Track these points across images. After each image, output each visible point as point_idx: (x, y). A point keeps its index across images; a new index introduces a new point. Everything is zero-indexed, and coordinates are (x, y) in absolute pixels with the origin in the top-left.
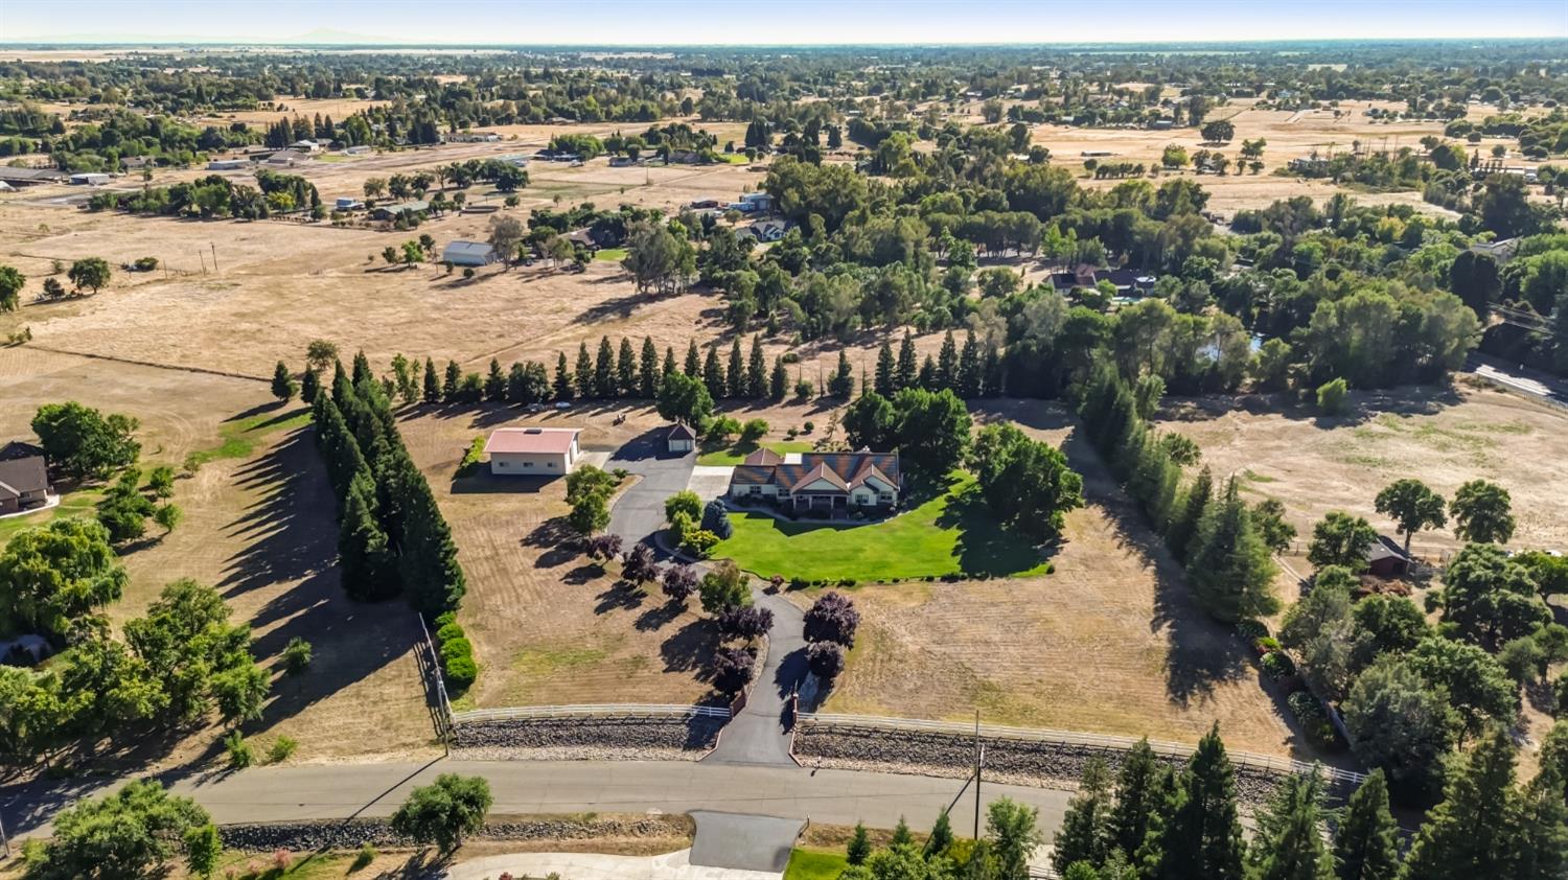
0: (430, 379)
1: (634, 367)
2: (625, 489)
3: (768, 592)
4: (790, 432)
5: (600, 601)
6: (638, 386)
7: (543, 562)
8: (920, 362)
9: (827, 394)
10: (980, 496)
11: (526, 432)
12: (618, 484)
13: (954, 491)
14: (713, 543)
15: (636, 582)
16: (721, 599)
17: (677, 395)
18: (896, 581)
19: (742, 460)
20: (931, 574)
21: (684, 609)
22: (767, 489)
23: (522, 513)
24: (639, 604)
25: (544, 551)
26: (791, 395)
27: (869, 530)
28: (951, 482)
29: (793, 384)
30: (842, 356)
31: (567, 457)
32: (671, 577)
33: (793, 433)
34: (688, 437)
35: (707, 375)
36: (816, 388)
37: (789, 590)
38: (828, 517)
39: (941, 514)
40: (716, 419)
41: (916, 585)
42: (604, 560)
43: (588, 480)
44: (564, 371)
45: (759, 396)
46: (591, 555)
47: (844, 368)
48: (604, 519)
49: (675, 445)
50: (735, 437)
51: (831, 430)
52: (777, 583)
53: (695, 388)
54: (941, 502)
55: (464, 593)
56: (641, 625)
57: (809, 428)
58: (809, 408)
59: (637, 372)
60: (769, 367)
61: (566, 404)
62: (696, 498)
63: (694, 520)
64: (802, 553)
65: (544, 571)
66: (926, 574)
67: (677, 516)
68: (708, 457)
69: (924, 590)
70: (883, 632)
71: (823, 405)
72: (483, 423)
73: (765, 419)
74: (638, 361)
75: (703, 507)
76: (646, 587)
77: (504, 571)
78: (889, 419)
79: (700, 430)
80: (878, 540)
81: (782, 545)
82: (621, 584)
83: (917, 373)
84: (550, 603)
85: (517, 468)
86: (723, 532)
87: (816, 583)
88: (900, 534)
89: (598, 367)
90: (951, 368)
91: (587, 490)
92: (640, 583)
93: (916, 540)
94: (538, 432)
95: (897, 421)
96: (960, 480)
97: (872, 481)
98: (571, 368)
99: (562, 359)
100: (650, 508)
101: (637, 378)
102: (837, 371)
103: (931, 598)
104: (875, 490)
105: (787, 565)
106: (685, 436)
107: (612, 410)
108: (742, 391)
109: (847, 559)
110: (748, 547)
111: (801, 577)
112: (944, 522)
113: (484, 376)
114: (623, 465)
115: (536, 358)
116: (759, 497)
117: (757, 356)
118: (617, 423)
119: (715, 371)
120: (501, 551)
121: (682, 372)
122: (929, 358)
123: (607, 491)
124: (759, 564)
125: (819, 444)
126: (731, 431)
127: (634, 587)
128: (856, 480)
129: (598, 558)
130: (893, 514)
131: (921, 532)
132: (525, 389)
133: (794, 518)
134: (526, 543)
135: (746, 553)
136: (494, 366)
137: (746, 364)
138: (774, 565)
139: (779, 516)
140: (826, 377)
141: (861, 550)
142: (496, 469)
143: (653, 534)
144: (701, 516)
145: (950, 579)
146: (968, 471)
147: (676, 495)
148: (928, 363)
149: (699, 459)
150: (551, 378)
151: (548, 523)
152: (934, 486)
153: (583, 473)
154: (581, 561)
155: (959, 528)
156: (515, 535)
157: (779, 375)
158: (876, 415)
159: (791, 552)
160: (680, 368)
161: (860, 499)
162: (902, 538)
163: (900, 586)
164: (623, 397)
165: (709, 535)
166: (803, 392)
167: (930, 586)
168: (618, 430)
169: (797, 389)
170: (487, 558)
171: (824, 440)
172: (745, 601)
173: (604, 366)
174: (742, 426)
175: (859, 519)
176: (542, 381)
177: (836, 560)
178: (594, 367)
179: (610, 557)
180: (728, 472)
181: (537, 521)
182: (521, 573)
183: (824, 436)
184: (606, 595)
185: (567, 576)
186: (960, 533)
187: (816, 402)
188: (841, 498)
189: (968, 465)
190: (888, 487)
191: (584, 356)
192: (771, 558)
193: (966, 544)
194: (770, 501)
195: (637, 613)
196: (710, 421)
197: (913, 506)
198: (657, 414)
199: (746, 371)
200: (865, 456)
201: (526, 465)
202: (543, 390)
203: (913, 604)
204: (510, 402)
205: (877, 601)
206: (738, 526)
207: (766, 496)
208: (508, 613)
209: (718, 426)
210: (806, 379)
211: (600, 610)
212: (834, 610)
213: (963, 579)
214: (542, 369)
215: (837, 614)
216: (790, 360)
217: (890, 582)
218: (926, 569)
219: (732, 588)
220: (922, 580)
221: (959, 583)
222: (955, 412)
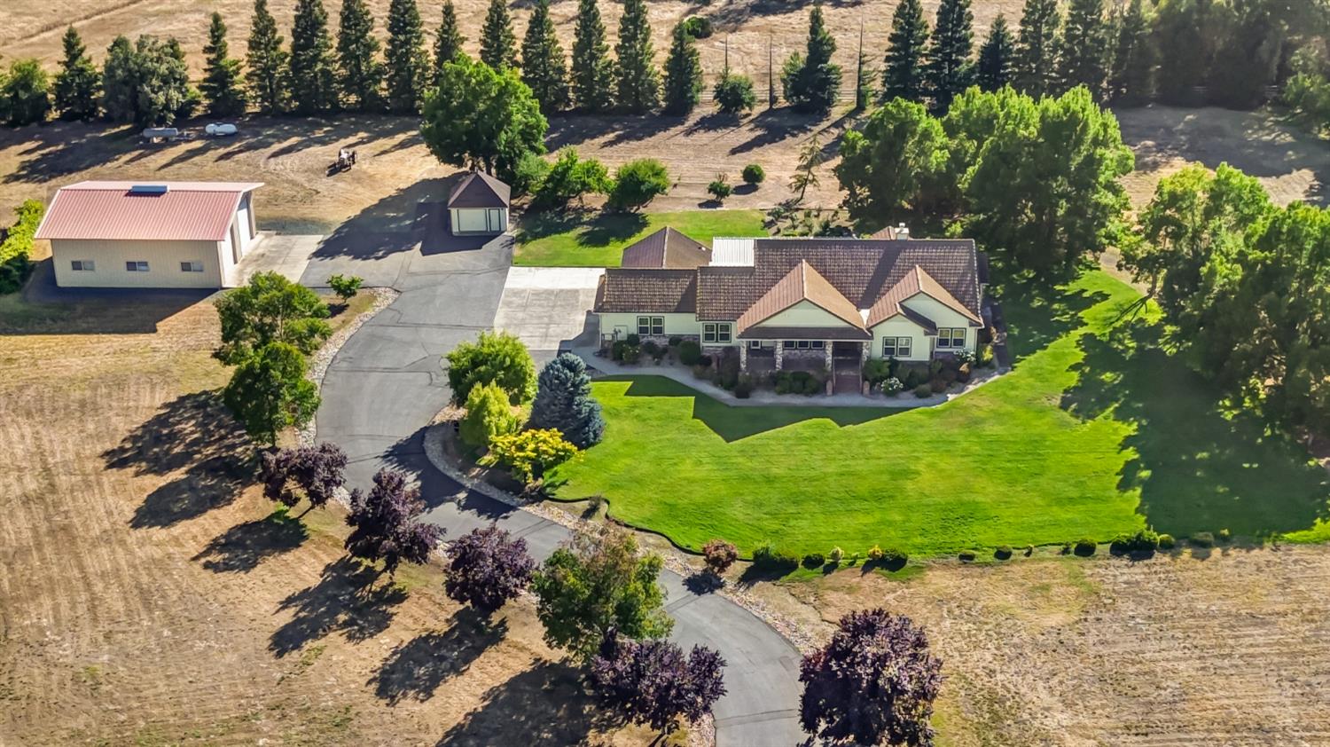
1: (371, 47)
2: (357, 322)
3: (700, 584)
4: (713, 188)
5: (287, 617)
6: (382, 89)
7: (156, 512)
8: (980, 32)
9: (783, 103)
10: (1156, 331)
11: (131, 193)
12: (336, 310)
13: (1094, 320)
14: (560, 458)
15: (380, 564)
16: (588, 616)
17: (466, 108)
18: (1003, 555)
19: (615, 253)
20: (1090, 538)
21: (496, 636)
22: (678, 324)
23: (118, 382)
24: (382, 623)
25: (154, 482)
26: (707, 105)
27: (918, 419)
28: (1080, 302)
29: (711, 82)
30: (816, 20)
31: (225, 248)
32: (466, 556)
33: (719, 192)
34: (493, 201)
35: (528, 63)
36: (760, 90)
37: (748, 579)
38: (819, 390)
39: (1074, 379)
40: (553, 160)
41: (1051, 565)
42: (305, 502)
43: (268, 309)
44: (221, 56)
45: (639, 110)
46: (273, 493)
47: (819, 47)
48: (305, 405)
49: (467, 219)
50: (596, 201)
51: (802, 184)
52: (718, 563)
53: (505, 91)
54: (1068, 347)
56: (389, 683)
57: (753, 178)
58: (744, 134)
59: (379, 58)
60: (660, 47)
61: (230, 128)
62: (518, 349)
63: (515, 401)
64: (770, 480)
65: (158, 533)
66: (1074, 537)
67: (477, 393)
68: (535, 246)
69: (1076, 578)
70: (993, 699)
71: (774, 130)
72: (34, 172)
73: (653, 156)
74: (380, 33)
75: (535, 369)
76: (406, 575)
77: (64, 534)
78: (938, 158)
79: (518, 184)
80: (942, 444)
81: (721, 462)
82: (343, 565)
83: (975, 57)
84: (172, 622)
85: (109, 273)
86: (582, 431)
87: (812, 562)
88: (993, 429)
89: (295, 47)
90: (1046, 45)
91: (265, 333)
92: (391, 565)
93: (1035, 446)
94: (158, 193)
95: (958, 161)
96: (1105, 297)
97: (918, 305)
98: (237, 50)
99: (217, 30)
100: (414, 368)
101: (379, 71)
102: (804, 54)
103: (1096, 601)
104: (929, 325)
105: (737, 511)
106: (483, 198)
107: (321, 142)
108: (604, 97)
109: (879, 497)
110: (645, 468)
111: (774, 547)
112: (1084, 400)
113: (51, 69)
114: (346, 267)
115: (161, 30)
116: (661, 342)
117: (634, 25)
118: (336, 169)
119: (545, 53)
120: (63, 481)
121: (476, 58)
122: (999, 23)
123: (313, 331)
124: (672, 510)
125: (777, 215)
126: (586, 187)
127: (371, 575)
128: (879, 305)
129: (291, 501)
130: (965, 379)
131: (1041, 426)
132: (135, 94)
133: (743, 393)
134: (116, 460)
135: (638, 481)
136: (71, 44)
137: (611, 40)
138: (706, 514)
139: (708, 389)
140: (778, 69)
141: (906, 474)
142: (65, 276)
143: (420, 436)
144: (532, 390)
145: (1136, 549)
146: (1126, 277)
147: (472, 343)
148: (998, 35)
149: (517, 250)
150: (196, 69)
151: (173, 407)
152: (1045, 312)
153: (256, 291)
154: (251, 504)
155: (1121, 415)
156: (98, 437)
157: (682, 65)
158: (910, 144)
159: (745, 479)
160: (471, 49)
161: (890, 346)
162: (998, 440)
163: (1016, 570)
164: (351, 111)
165: (552, 440)
166: (732, 98)
167: (1087, 567)
168: (340, 184)
169: (720, 94)
170: (26, 500)
171: (789, 206)
172: (650, 617)
173: (309, 45)
174: (611, 177)
175: (892, 394)
176: (174, 79)
177: (850, 500)
178: (285, 47)
179: (318, 499)
180: (586, 280)
181: (150, 403)
182: (107, 538)
183: (792, 196)
184: (305, 598)
185: (215, 546)
186: (1130, 429)
187: (759, 122)
188: (848, 346)
189: (1129, 259)
190: (955, 317)
191: (263, 27)
192: (699, 494)
193: (1148, 459)
194: (686, 351)
195: (380, 648)
196: (541, 164)
197: (1006, 360)
198: (423, 148)
199: (612, 56)
200: (893, 248)
201: (131, 266)
202: (174, 94)
203: (1056, 619)
204: (109, 121)
205: (964, 608)
206: (615, 414)
207: (675, 340)
208: (64, 651)
209: (559, 177)
210: (736, 72)
211: (284, 641)
212: (881, 660)
213: (1166, 547)
214: (173, 49)
215: (891, 670)
216: (702, 30)
217: (990, 558)
218: (1071, 523)
219: (618, 594)
220: (1066, 551)
221: (1160, 558)
222: (1096, 142)
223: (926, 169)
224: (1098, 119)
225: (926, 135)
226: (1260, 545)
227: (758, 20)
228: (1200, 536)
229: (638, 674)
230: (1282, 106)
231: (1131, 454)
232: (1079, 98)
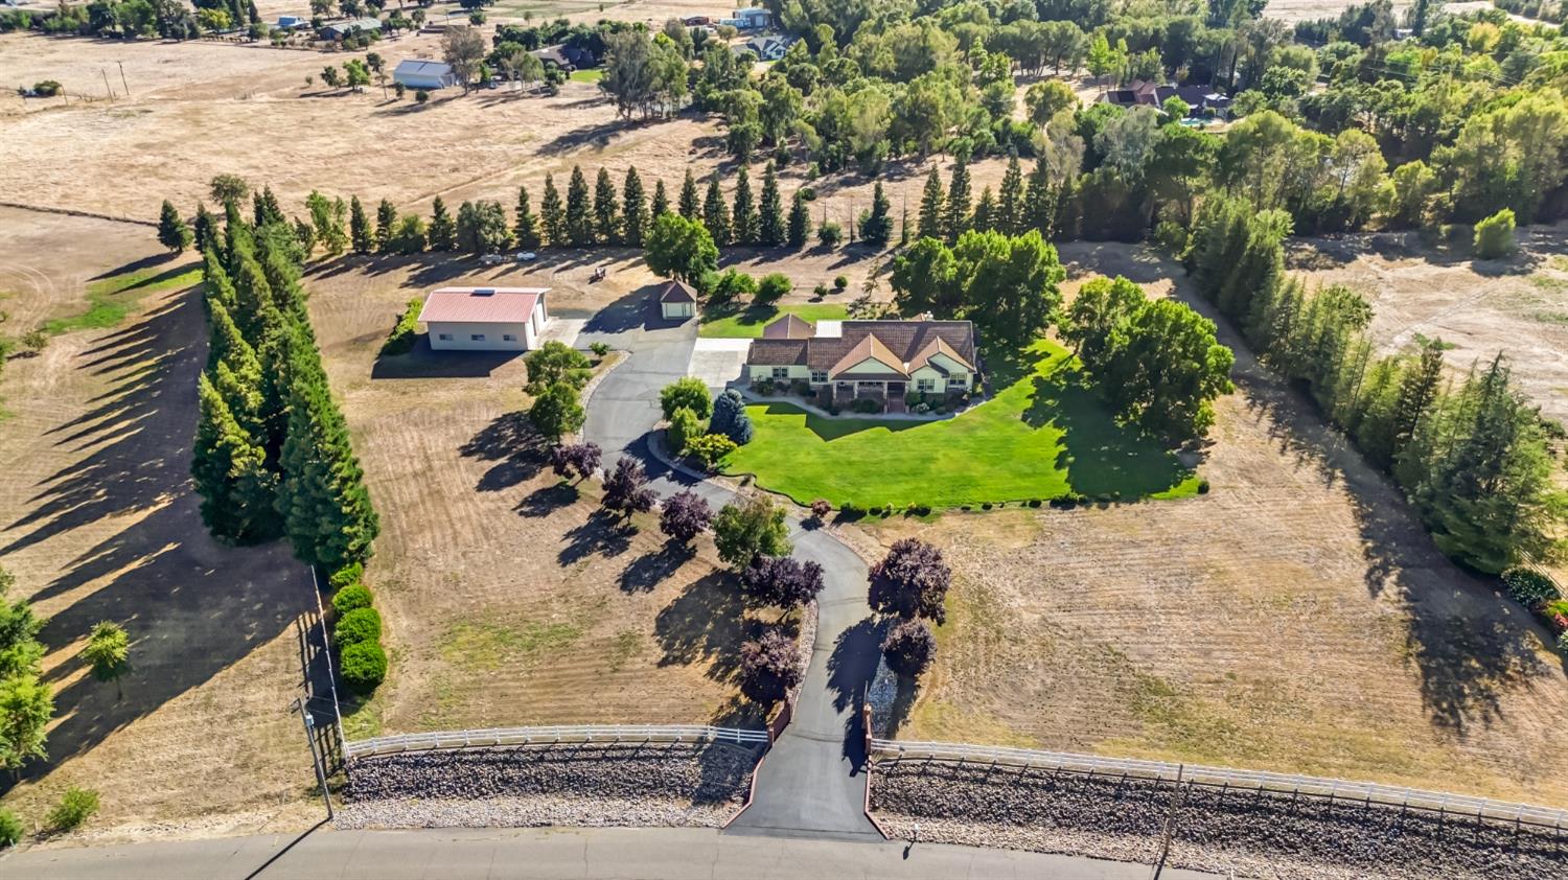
0: (358, 222)
1: (615, 206)
2: (607, 370)
3: (810, 525)
4: (817, 291)
5: (568, 543)
6: (621, 232)
7: (491, 482)
8: (975, 198)
9: (858, 239)
10: (1078, 375)
11: (475, 294)
12: (595, 363)
13: (1043, 369)
14: (727, 451)
15: (622, 513)
16: (745, 544)
17: (671, 243)
18: (987, 507)
19: (759, 330)
20: (1038, 497)
21: (690, 555)
22: (796, 372)
23: (468, 406)
24: (624, 547)
25: (489, 465)
26: (813, 240)
27: (938, 427)
28: (1035, 357)
29: (816, 227)
30: (878, 190)
31: (529, 328)
32: (672, 508)
33: (821, 292)
34: (687, 299)
35: (707, 216)
36: (845, 232)
37: (838, 521)
38: (880, 410)
39: (1029, 403)
40: (722, 274)
41: (1015, 513)
42: (578, 476)
43: (555, 363)
44: (526, 212)
45: (774, 243)
46: (559, 471)
47: (880, 206)
48: (577, 419)
49: (671, 310)
50: (747, 298)
51: (870, 287)
52: (821, 511)
53: (694, 233)
54: (1026, 385)
55: (374, 535)
56: (629, 581)
57: (841, 285)
58: (835, 258)
59: (619, 213)
60: (786, 206)
61: (532, 255)
62: (702, 387)
63: (700, 417)
64: (850, 463)
65: (493, 494)
66: (1028, 496)
67: (678, 413)
68: (714, 325)
69: (1030, 520)
70: (981, 591)
71: (853, 255)
72: (419, 281)
73: (786, 273)
74: (619, 198)
75: (712, 398)
76: (637, 518)
77: (437, 495)
78: (950, 272)
79: (702, 289)
80: (951, 442)
81: (822, 453)
82: (600, 513)
83: (972, 211)
84: (501, 546)
85: (463, 342)
86: (739, 435)
87: (875, 512)
88: (981, 433)
89: (570, 207)
90: (1015, 204)
91: (553, 377)
92: (629, 513)
93: (1007, 441)
94: (489, 294)
95: (962, 274)
96: (1047, 355)
97: (939, 360)
98: (535, 208)
99: (523, 198)
100: (641, 398)
101: (619, 221)
102: (871, 210)
103: (1041, 533)
104: (944, 372)
105: (831, 482)
106: (680, 296)
107: (586, 263)
108: (752, 236)
109: (915, 473)
110: (777, 457)
111: (853, 503)
112: (1035, 417)
113: (426, 221)
114: (601, 338)
115: (490, 197)
116: (786, 382)
117: (770, 193)
118: (594, 279)
119: (717, 210)
120: (436, 464)
121: (677, 213)
122: (987, 191)
123: (581, 376)
124: (792, 481)
125: (855, 306)
126: (742, 290)
127: (617, 519)
128: (915, 360)
129: (570, 475)
130: (966, 404)
131: (1010, 431)
132: (476, 235)
133: (835, 412)
134: (467, 451)
135: (774, 464)
136: (438, 205)
137: (757, 202)
138: (812, 484)
139: (814, 410)
140: (856, 219)
141: (932, 460)
142: (436, 343)
143: (645, 437)
144: (710, 411)
145: (1064, 503)
146: (1061, 343)
147: (675, 383)
148: (986, 200)
149: (701, 328)
150: (511, 221)
151: (500, 421)
152: (1014, 363)
153: (547, 353)
154: (545, 478)
155: (1057, 425)
156: (456, 438)
158: (934, 264)
159: (836, 463)
160: (674, 207)
161: (921, 385)
162: (984, 440)
163: (995, 516)
164: (603, 245)
165: (722, 440)
166: (828, 237)
167: (1036, 514)
168: (596, 288)
169: (821, 234)
170: (415, 475)
171: (862, 302)
172: (780, 544)
173: (577, 205)
174: (757, 284)
175: (922, 412)
176: (499, 226)
177: (897, 475)
178: (563, 206)
179: (585, 475)
180: (742, 346)
181: (486, 418)
182: (462, 497)
183: (862, 295)
184: (578, 533)
185: (525, 502)
186: (1062, 433)
187: (844, 251)
188: (897, 385)
189: (1062, 333)
190: (960, 368)
191: (551, 194)
192: (808, 472)
193: (1072, 451)
194: (802, 388)
195: (623, 561)
196: (715, 277)
197: (990, 393)
198: (645, 267)
199: (757, 211)
200: (924, 326)
201: (475, 337)
202: (499, 236)
203: (1018, 544)
204: (460, 251)
205: (964, 538)
206: (759, 425)
207: (795, 381)
208: (439, 563)
209: (726, 285)
210: (831, 221)
211: (567, 557)
212: (915, 569)
213: (1082, 502)
214: (498, 210)
215: (921, 575)
216: (810, 196)
217: (979, 508)
218: (1027, 488)
219: (762, 530)
220: (1024, 505)
221: (1078, 509)
222: (1044, 263)
223: (943, 278)
224: (1045, 249)
225: (944, 259)
226: (1138, 501)
227: (844, 190)
228: (1103, 495)
229: (773, 577)
230: (1154, 241)
231: (1063, 448)
232: (1034, 237)
